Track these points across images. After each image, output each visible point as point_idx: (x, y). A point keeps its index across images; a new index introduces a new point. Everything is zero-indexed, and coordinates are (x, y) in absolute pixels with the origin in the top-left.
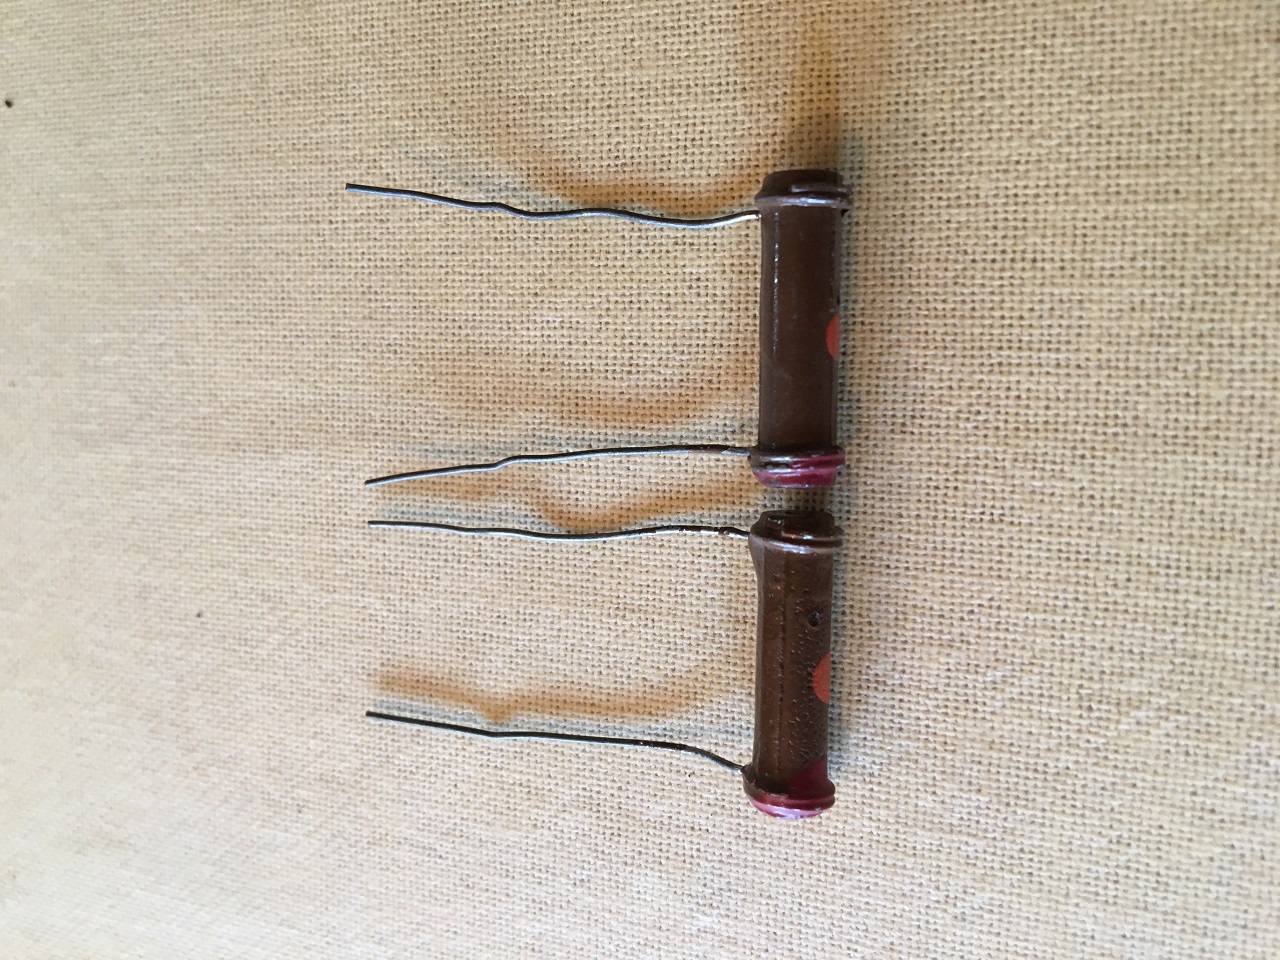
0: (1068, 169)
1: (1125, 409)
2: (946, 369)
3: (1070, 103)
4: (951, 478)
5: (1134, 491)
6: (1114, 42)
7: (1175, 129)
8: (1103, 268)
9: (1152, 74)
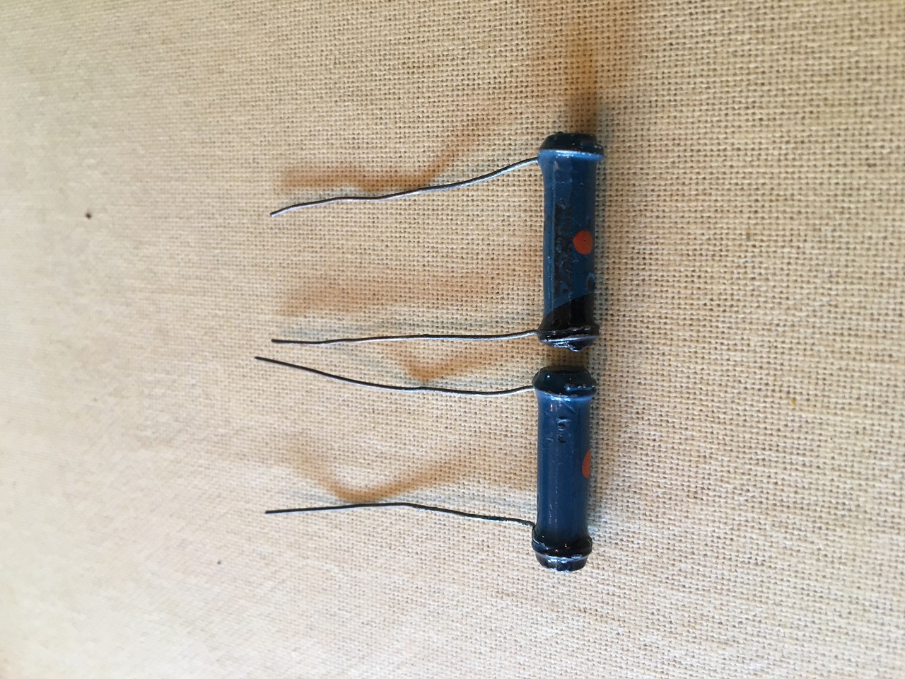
0: (814, 333)
1: (851, 499)
2: (726, 459)
3: (816, 288)
4: (729, 532)
5: (855, 555)
6: (848, 249)
7: (890, 313)
8: (837, 403)
9: (875, 273)
